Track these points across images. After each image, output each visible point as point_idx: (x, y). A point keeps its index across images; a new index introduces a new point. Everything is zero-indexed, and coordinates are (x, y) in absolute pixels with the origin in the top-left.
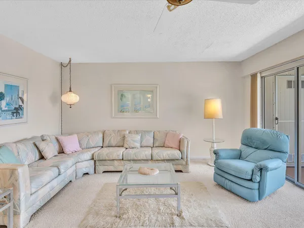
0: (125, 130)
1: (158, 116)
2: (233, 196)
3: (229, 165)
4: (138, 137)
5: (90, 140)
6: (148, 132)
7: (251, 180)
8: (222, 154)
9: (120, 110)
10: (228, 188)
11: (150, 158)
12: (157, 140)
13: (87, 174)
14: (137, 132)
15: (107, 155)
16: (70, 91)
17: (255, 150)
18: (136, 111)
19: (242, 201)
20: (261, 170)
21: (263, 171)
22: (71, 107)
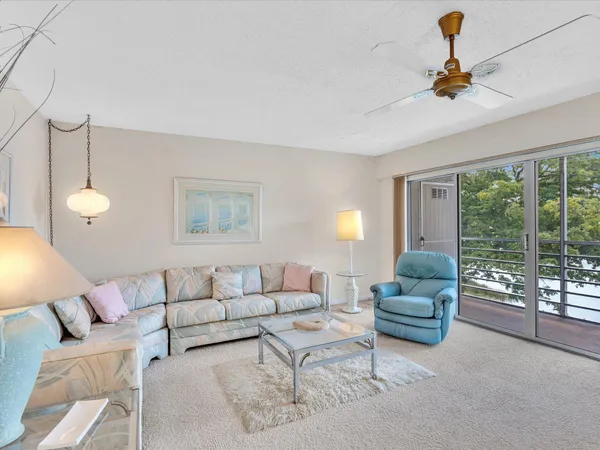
0: (208, 267)
1: (261, 239)
2: (410, 344)
3: (401, 303)
4: (238, 278)
5: (142, 291)
6: (252, 266)
7: (433, 317)
8: (384, 290)
9: (190, 229)
10: (402, 336)
11: (274, 310)
12: (269, 280)
13: (156, 358)
14: (232, 269)
15: (196, 314)
16: (89, 186)
17: (417, 281)
18: (223, 229)
19: (423, 346)
20: (443, 302)
21: (446, 303)
22: (89, 223)
